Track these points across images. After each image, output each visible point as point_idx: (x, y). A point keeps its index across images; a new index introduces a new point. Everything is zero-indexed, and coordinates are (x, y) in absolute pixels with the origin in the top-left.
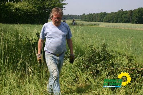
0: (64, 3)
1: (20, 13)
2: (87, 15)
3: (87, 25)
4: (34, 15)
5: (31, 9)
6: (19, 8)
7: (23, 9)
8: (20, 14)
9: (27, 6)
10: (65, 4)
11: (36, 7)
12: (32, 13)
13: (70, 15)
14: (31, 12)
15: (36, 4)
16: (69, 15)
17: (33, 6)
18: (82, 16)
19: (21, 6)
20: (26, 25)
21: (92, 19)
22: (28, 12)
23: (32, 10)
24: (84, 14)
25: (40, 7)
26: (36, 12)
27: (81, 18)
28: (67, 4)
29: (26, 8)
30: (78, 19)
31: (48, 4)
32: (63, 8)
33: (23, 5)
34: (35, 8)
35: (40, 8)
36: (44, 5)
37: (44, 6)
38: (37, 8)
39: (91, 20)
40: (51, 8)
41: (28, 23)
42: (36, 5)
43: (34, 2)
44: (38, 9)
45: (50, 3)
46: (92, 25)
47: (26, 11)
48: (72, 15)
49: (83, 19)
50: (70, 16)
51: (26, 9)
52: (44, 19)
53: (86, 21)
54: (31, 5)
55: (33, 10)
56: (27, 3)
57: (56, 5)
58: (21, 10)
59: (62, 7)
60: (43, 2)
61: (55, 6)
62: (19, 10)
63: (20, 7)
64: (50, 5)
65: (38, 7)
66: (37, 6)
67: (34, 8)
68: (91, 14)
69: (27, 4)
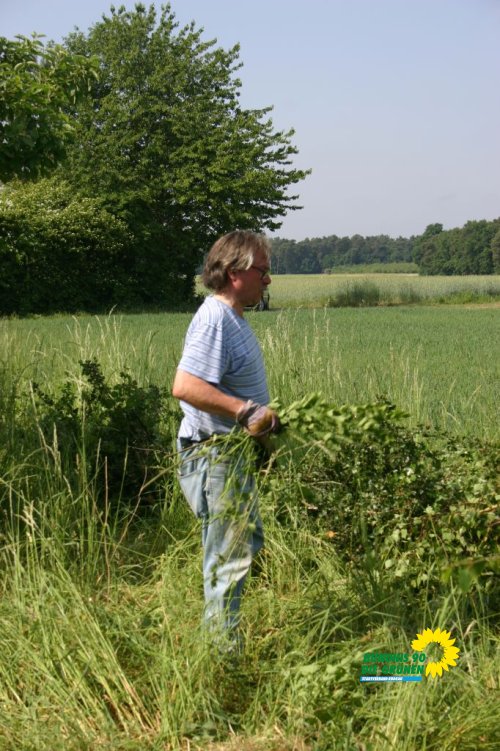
0: (288, 169)
1: (22, 247)
2: (457, 231)
3: (442, 301)
4: (107, 255)
5: (87, 219)
6: (13, 219)
7: (39, 225)
8: (19, 257)
9: (64, 205)
10: (295, 177)
11: (115, 203)
12: (93, 242)
13: (346, 239)
14: (86, 241)
15: (116, 186)
16: (341, 236)
17: (100, 200)
18: (422, 239)
19: (26, 204)
20: (59, 318)
21: (491, 254)
22: (70, 240)
23: (92, 227)
24: (435, 230)
25: (139, 202)
26: (116, 233)
27: (420, 255)
28: (308, 172)
29: (57, 214)
30: (400, 259)
31: (187, 182)
32: (286, 199)
33: (39, 199)
34: (109, 210)
35: (139, 212)
36: (163, 190)
37: (165, 196)
38: (123, 214)
39: (484, 263)
40: (207, 203)
41: (69, 307)
42: (113, 196)
43: (103, 177)
44: (126, 220)
45: (199, 176)
46: (474, 298)
47: (53, 232)
48: (356, 237)
49: (429, 260)
50: (345, 244)
51: (55, 224)
52: (171, 275)
53: (449, 272)
54: (84, 195)
55: (101, 225)
56: (64, 182)
57: (237, 184)
58: (26, 226)
59: (279, 197)
60: (157, 174)
61: (230, 189)
62: (17, 231)
63: (19, 211)
64: (204, 187)
65: (126, 206)
66: (123, 202)
67: (104, 214)
68: (483, 224)
69: (62, 188)
